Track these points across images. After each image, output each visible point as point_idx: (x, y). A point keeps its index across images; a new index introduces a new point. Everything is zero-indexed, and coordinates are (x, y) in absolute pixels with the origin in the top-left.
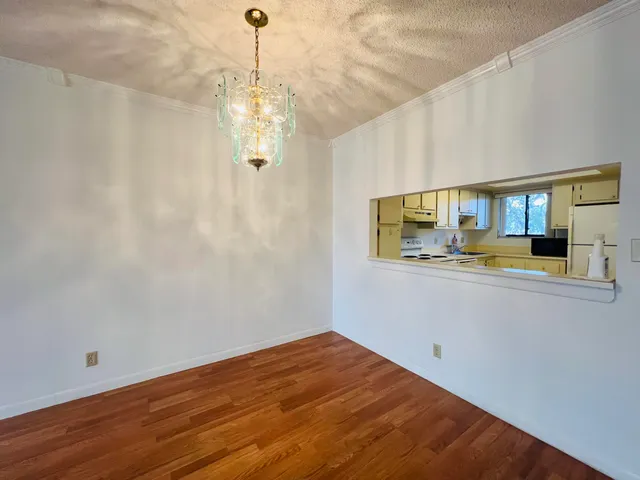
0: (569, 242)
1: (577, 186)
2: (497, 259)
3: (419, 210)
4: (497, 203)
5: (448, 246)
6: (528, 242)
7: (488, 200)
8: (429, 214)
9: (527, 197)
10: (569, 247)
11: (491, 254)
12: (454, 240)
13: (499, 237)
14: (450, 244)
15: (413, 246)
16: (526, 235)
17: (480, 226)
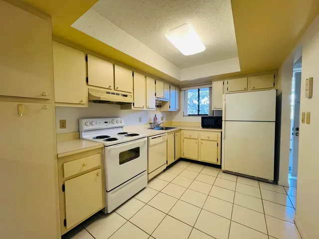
0: (223, 119)
1: (226, 82)
2: (182, 131)
3: (113, 91)
4: (182, 93)
5: (150, 123)
6: (200, 118)
7: (177, 92)
8: (126, 96)
9: (199, 90)
10: (223, 122)
11: (179, 128)
12: (155, 118)
13: (184, 116)
14: (152, 122)
15: (112, 126)
16: (199, 115)
17: (172, 109)
